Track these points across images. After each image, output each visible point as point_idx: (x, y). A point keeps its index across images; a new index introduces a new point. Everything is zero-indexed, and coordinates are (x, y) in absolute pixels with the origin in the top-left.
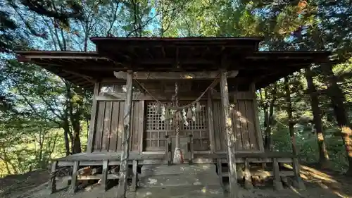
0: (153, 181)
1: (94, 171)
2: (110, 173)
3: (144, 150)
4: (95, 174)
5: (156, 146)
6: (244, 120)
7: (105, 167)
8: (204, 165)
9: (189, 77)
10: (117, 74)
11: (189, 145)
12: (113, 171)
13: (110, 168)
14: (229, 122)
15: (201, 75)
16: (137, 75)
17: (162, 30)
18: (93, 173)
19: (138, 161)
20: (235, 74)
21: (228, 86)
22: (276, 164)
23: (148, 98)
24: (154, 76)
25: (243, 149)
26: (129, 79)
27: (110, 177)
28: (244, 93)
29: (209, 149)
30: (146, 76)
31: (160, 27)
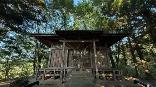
0: (71, 75)
1: (51, 73)
2: (56, 74)
3: (67, 67)
4: (51, 74)
5: (72, 65)
6: (103, 57)
7: (54, 71)
8: (88, 71)
9: (83, 41)
10: (60, 41)
11: (83, 64)
12: (57, 73)
13: (56, 72)
14: (96, 56)
15: (87, 41)
16: (67, 41)
17: (74, 24)
18: (50, 73)
19: (66, 69)
20: (98, 40)
21: (96, 44)
22: (114, 72)
23: (69, 49)
24: (72, 41)
25: (103, 67)
26: (64, 42)
27: (56, 75)
28: (103, 47)
29: (91, 67)
30: (69, 41)
31: (74, 23)
